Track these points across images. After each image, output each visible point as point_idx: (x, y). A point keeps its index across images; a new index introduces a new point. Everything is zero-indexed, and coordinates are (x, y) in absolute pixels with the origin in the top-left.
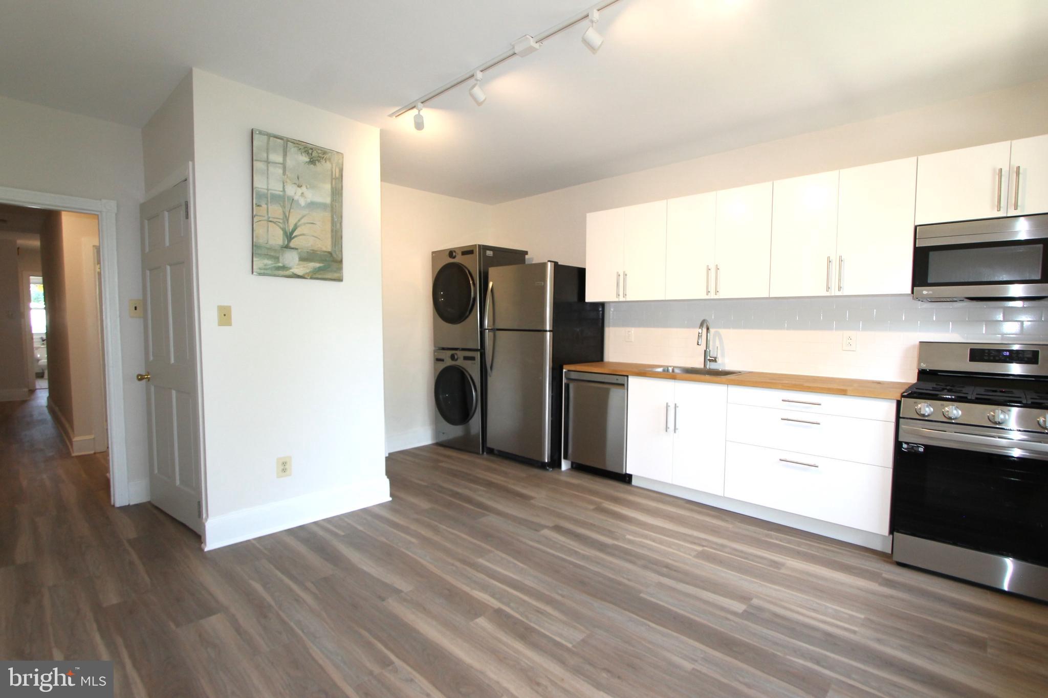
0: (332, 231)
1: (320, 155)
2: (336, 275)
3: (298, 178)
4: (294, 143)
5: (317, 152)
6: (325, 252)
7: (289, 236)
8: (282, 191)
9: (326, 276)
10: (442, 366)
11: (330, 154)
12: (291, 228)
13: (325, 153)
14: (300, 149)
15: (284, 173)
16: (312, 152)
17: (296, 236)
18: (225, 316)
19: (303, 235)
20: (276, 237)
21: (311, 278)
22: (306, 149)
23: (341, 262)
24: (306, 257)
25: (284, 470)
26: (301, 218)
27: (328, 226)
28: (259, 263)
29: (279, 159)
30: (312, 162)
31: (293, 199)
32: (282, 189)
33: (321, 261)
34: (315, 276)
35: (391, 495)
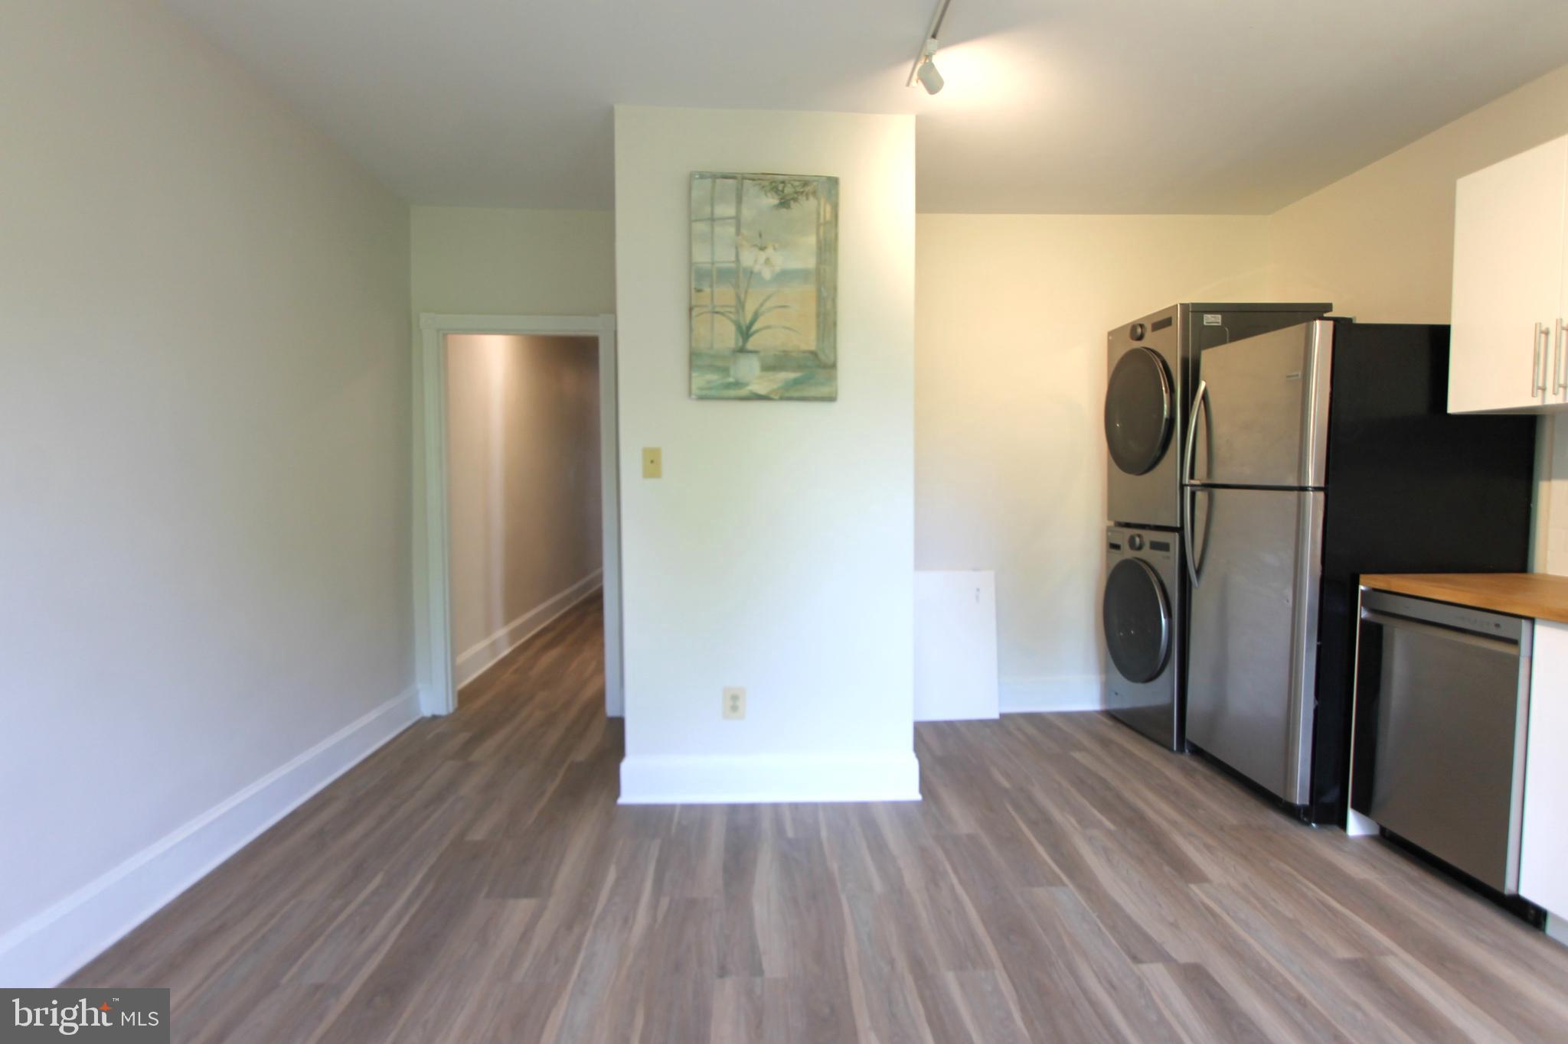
0: (818, 315)
1: (799, 189)
2: (824, 391)
3: (760, 235)
4: (753, 180)
5: (792, 185)
6: (804, 352)
7: (745, 333)
8: (733, 262)
9: (806, 394)
10: (1118, 557)
11: (815, 184)
12: (749, 317)
13: (806, 183)
14: (763, 187)
15: (738, 232)
16: (784, 187)
17: (756, 331)
18: (652, 463)
19: (768, 327)
20: (726, 336)
21: (782, 399)
22: (774, 184)
23: (833, 366)
24: (774, 364)
25: (734, 708)
26: (765, 301)
27: (812, 308)
28: (700, 380)
29: (731, 211)
30: (784, 203)
31: (752, 273)
32: (733, 258)
33: (799, 367)
34: (787, 395)
35: (922, 791)
